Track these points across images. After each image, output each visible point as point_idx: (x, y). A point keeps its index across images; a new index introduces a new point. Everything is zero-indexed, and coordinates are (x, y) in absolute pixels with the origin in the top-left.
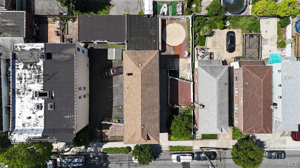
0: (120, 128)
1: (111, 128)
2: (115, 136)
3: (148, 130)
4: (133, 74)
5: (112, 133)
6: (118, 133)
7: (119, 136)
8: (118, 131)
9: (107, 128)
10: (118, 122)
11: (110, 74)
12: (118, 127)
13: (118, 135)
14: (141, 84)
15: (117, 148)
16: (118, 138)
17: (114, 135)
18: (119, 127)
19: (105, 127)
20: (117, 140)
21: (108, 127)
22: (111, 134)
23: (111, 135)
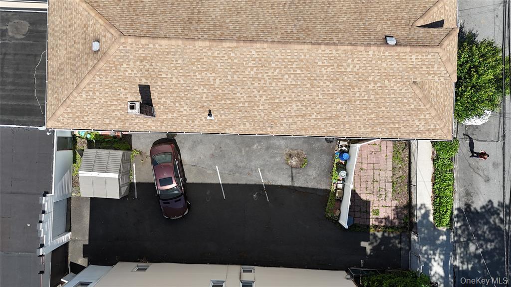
0: (364, 166)
1: (364, 197)
2: (393, 182)
3: (403, 22)
4: (144, 82)
5: (383, 192)
6: (383, 173)
7: (394, 168)
8: (377, 172)
9: (363, 210)
10: (345, 170)
11: (176, 192)
12: (363, 173)
13: (390, 174)
14: (187, 42)
15: (434, 178)
16: (401, 174)
17: (389, 186)
18: (362, 169)
19: (358, 215)
20: (406, 175)
21: (360, 207)
22: (383, 197)
23: (390, 195)
